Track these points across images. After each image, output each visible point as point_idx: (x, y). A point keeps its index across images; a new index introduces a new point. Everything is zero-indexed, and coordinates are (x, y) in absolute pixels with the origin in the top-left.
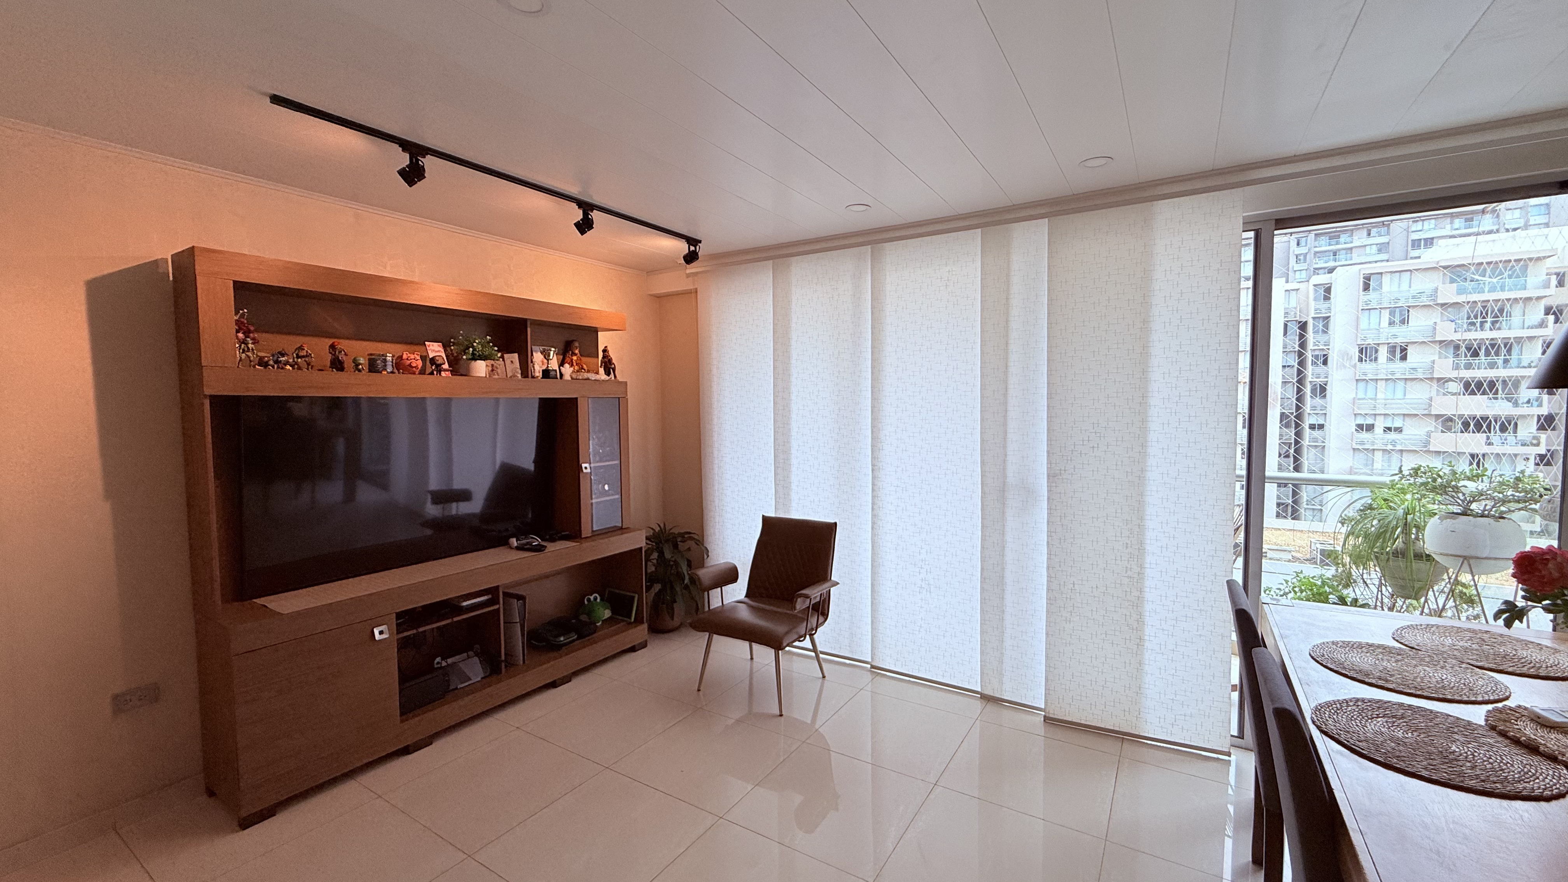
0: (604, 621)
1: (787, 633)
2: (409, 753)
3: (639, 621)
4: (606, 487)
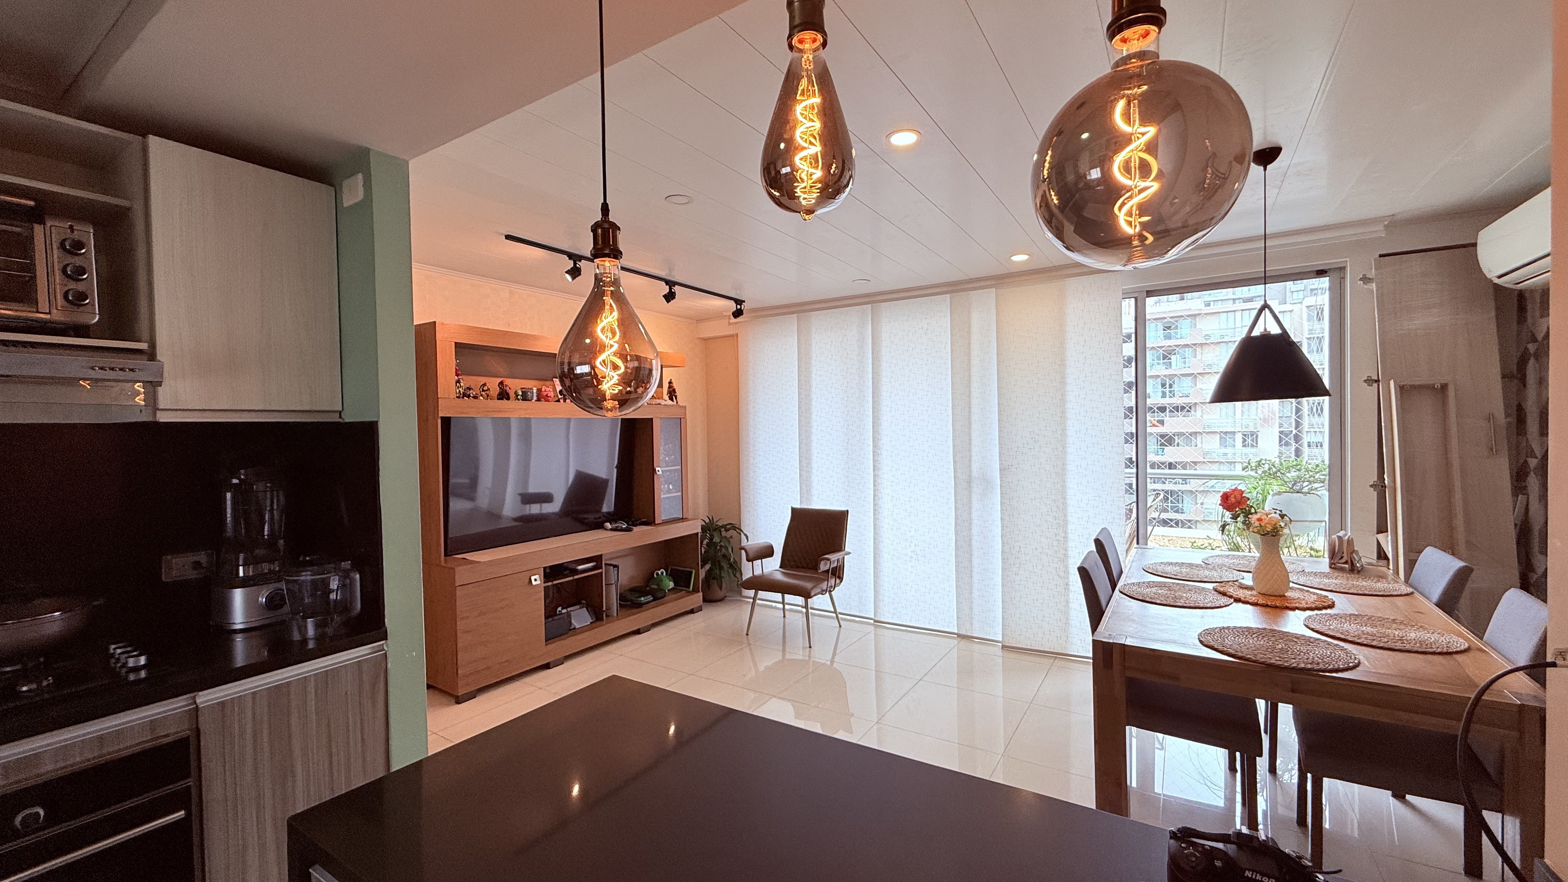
0: (669, 591)
1: (812, 588)
2: (549, 668)
3: (696, 590)
4: (671, 487)
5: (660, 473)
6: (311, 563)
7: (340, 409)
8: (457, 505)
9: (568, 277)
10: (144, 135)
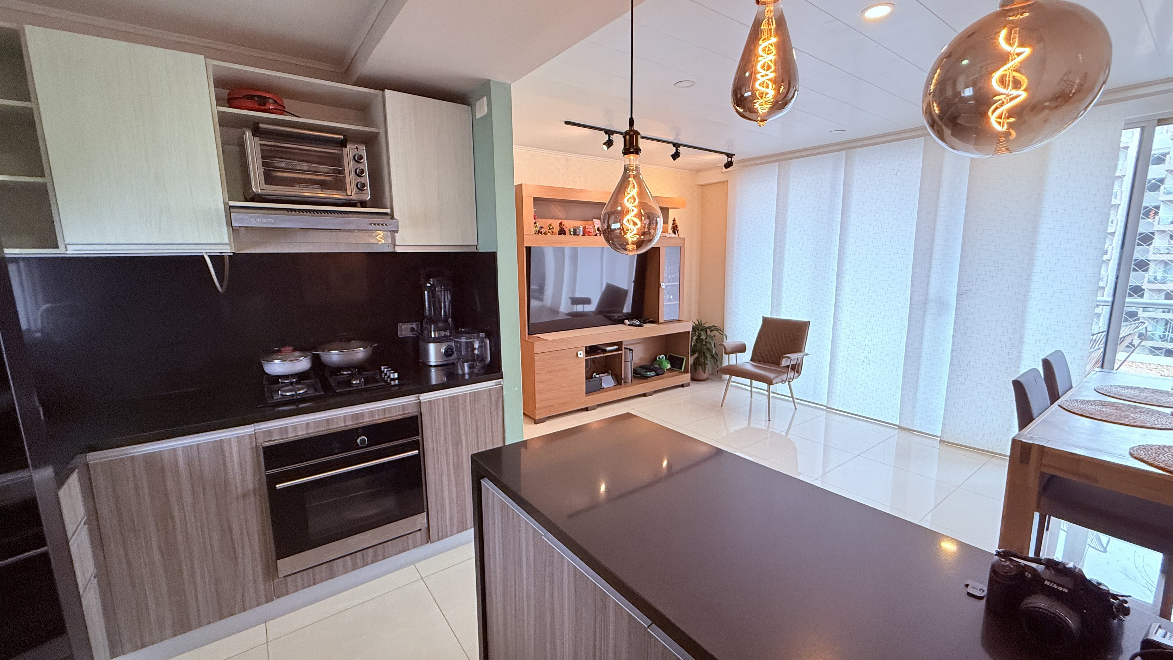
0: (667, 370)
1: (775, 378)
2: (588, 411)
3: (686, 372)
4: (671, 297)
5: (664, 287)
6: (465, 332)
7: (476, 244)
8: (534, 303)
9: (605, 147)
10: (383, 90)
